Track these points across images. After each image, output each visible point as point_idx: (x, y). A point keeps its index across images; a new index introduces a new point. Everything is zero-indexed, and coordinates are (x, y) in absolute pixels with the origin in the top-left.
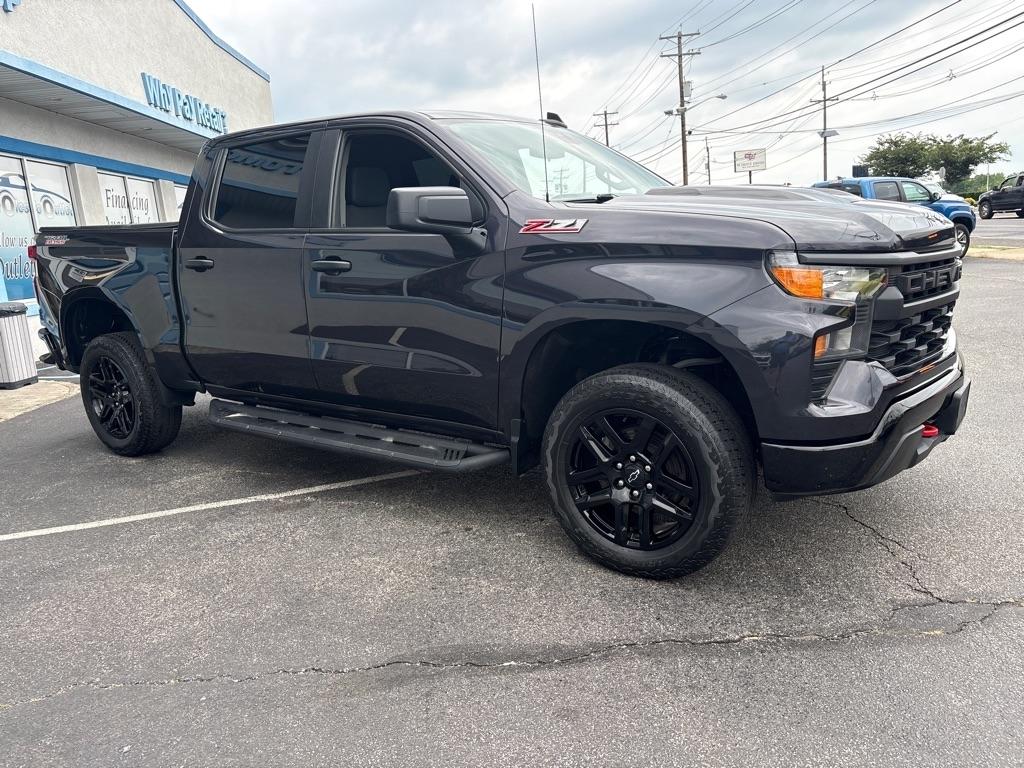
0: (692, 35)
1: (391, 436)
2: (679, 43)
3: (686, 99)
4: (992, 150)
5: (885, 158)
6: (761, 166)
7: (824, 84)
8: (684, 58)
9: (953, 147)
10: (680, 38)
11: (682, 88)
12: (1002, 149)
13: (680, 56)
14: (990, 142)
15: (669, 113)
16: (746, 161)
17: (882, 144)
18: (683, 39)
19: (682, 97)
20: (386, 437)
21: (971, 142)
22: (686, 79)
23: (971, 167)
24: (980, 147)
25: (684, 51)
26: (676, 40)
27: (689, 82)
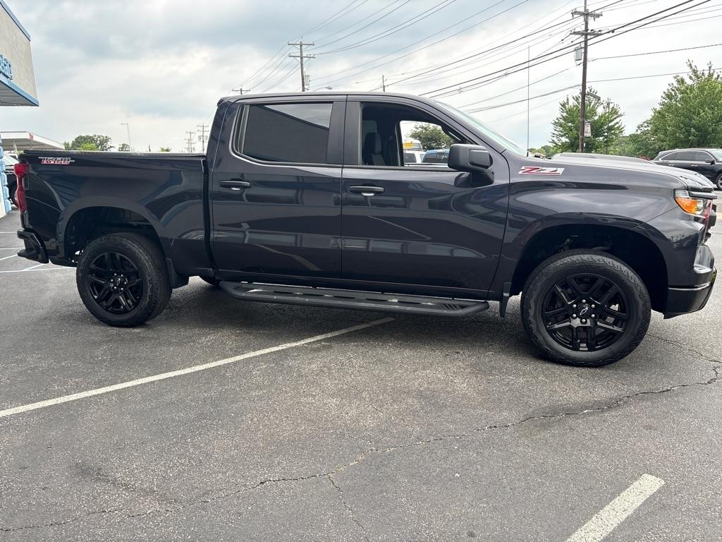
0: (309, 45)
1: (395, 298)
2: (301, 49)
3: (305, 87)
7: (384, 87)
8: (305, 59)
10: (301, 46)
11: (303, 79)
13: (302, 58)
17: (416, 128)
18: (304, 47)
19: (303, 85)
20: (392, 299)
22: (306, 73)
25: (304, 55)
26: (299, 47)
27: (308, 76)
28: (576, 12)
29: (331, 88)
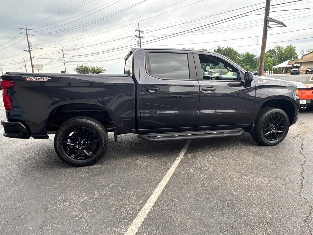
0: (30, 30)
2: (26, 31)
4: (103, 70)
5: (80, 70)
8: (28, 36)
9: (95, 69)
10: (26, 30)
11: (29, 44)
12: (105, 70)
14: (102, 69)
15: (25, 51)
16: (37, 67)
24: (101, 69)
25: (28, 34)
26: (25, 30)
27: (31, 43)
28: (136, 30)
29: (42, 49)
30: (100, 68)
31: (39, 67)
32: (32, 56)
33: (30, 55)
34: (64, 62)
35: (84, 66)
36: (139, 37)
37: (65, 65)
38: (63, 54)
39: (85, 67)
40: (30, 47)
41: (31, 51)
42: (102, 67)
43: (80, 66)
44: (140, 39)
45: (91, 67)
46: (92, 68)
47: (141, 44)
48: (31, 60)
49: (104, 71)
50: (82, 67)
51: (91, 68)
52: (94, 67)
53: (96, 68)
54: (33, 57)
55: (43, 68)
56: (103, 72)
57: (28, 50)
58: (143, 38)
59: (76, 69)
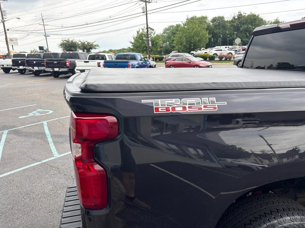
5: (65, 45)
6: (16, 44)
12: (98, 46)
14: (94, 44)
16: (11, 42)
19: (2, 16)
21: (90, 43)
22: (3, 9)
23: (91, 50)
24: (92, 45)
27: (5, 11)
29: (19, 19)
30: (91, 43)
31: (13, 42)
32: (6, 28)
33: (4, 27)
34: (45, 35)
35: (70, 40)
36: (145, 2)
37: (46, 39)
38: (44, 25)
39: (72, 41)
40: (4, 17)
41: (5, 21)
42: (94, 42)
43: (66, 41)
44: (146, 3)
45: (80, 41)
46: (81, 43)
47: (148, 12)
48: (6, 33)
49: (96, 47)
50: (68, 41)
51: (79, 43)
52: (83, 42)
53: (86, 43)
54: (8, 30)
55: (17, 43)
56: (95, 49)
57: (2, 21)
58: (150, 3)
59: (61, 45)
